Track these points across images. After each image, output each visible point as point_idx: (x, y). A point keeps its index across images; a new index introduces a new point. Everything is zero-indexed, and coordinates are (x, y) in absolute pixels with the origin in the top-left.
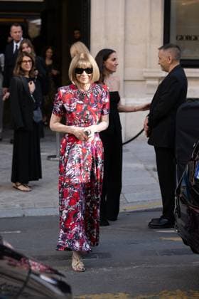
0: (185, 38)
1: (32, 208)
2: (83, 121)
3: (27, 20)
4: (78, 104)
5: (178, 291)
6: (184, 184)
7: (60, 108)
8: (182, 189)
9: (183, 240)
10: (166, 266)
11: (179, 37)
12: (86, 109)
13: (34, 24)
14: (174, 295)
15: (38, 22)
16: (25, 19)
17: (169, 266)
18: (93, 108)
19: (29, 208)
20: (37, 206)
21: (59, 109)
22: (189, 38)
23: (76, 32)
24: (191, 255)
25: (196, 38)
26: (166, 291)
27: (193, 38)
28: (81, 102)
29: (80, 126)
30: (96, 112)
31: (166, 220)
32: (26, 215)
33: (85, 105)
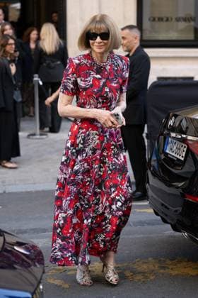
0: (157, 19)
1: (12, 184)
2: (100, 100)
3: (7, 4)
4: (95, 79)
5: (150, 259)
6: (154, 158)
7: (73, 83)
8: (153, 163)
9: (155, 211)
10: (139, 236)
11: (152, 19)
12: (105, 85)
13: (14, 8)
14: (146, 263)
15: (18, 6)
16: (5, 3)
17: (142, 236)
18: (113, 85)
19: (9, 185)
20: (17, 182)
21: (72, 86)
22: (161, 19)
23: (54, 15)
24: (162, 226)
25: (167, 20)
26: (138, 260)
27: (165, 19)
28: (99, 76)
29: (96, 107)
30: (116, 89)
31: (139, 193)
32: (7, 191)
33: (104, 80)
